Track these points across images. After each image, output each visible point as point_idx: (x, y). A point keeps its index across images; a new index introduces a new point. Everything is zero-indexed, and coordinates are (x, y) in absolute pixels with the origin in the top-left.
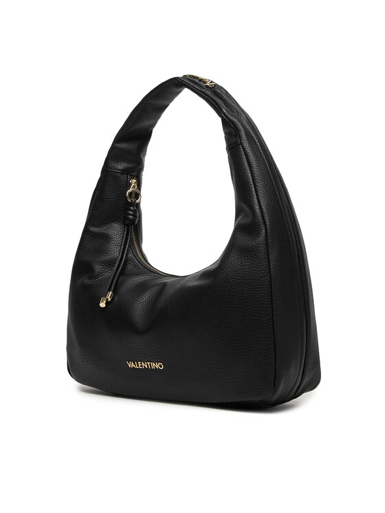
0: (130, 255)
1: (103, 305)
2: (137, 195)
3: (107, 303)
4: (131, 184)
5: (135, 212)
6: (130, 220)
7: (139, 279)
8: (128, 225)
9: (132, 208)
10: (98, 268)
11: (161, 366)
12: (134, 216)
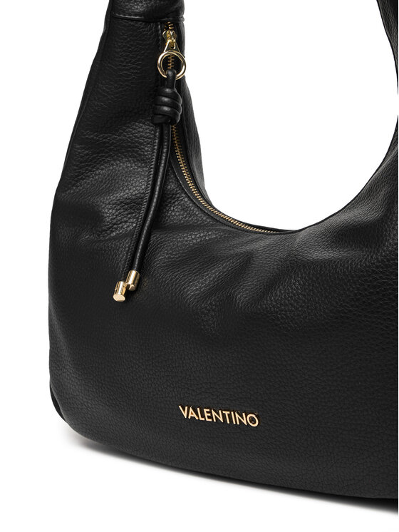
0: (171, 186)
1: (119, 297)
2: (178, 64)
3: (128, 293)
4: (164, 41)
5: (174, 98)
6: (164, 114)
7: (193, 238)
8: (160, 126)
9: (168, 90)
10: (109, 213)
11: (252, 420)
12: (174, 106)
